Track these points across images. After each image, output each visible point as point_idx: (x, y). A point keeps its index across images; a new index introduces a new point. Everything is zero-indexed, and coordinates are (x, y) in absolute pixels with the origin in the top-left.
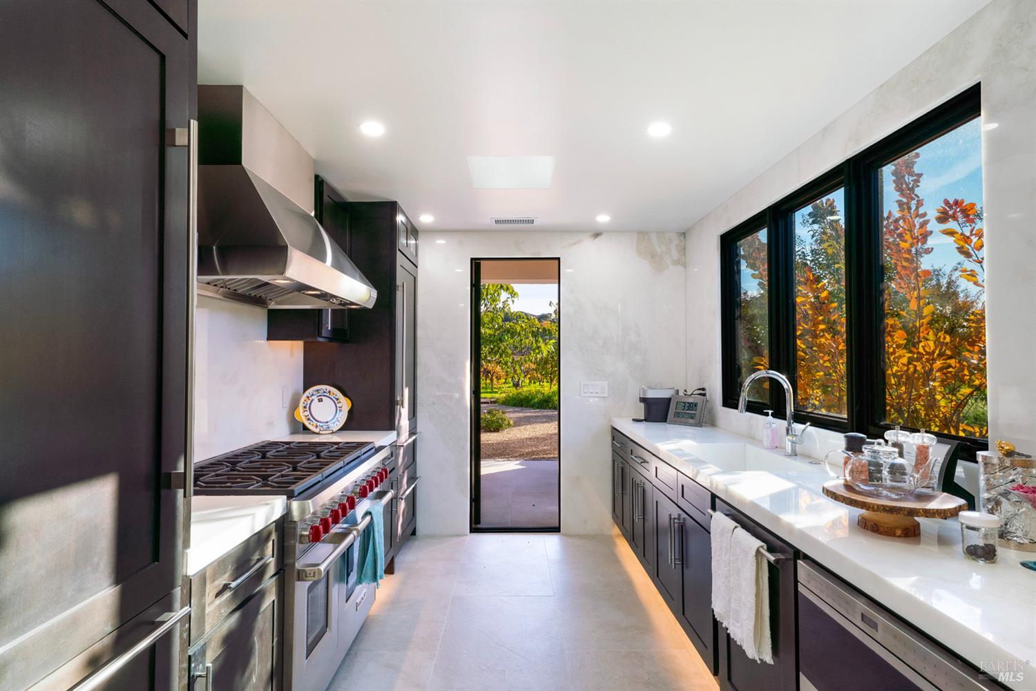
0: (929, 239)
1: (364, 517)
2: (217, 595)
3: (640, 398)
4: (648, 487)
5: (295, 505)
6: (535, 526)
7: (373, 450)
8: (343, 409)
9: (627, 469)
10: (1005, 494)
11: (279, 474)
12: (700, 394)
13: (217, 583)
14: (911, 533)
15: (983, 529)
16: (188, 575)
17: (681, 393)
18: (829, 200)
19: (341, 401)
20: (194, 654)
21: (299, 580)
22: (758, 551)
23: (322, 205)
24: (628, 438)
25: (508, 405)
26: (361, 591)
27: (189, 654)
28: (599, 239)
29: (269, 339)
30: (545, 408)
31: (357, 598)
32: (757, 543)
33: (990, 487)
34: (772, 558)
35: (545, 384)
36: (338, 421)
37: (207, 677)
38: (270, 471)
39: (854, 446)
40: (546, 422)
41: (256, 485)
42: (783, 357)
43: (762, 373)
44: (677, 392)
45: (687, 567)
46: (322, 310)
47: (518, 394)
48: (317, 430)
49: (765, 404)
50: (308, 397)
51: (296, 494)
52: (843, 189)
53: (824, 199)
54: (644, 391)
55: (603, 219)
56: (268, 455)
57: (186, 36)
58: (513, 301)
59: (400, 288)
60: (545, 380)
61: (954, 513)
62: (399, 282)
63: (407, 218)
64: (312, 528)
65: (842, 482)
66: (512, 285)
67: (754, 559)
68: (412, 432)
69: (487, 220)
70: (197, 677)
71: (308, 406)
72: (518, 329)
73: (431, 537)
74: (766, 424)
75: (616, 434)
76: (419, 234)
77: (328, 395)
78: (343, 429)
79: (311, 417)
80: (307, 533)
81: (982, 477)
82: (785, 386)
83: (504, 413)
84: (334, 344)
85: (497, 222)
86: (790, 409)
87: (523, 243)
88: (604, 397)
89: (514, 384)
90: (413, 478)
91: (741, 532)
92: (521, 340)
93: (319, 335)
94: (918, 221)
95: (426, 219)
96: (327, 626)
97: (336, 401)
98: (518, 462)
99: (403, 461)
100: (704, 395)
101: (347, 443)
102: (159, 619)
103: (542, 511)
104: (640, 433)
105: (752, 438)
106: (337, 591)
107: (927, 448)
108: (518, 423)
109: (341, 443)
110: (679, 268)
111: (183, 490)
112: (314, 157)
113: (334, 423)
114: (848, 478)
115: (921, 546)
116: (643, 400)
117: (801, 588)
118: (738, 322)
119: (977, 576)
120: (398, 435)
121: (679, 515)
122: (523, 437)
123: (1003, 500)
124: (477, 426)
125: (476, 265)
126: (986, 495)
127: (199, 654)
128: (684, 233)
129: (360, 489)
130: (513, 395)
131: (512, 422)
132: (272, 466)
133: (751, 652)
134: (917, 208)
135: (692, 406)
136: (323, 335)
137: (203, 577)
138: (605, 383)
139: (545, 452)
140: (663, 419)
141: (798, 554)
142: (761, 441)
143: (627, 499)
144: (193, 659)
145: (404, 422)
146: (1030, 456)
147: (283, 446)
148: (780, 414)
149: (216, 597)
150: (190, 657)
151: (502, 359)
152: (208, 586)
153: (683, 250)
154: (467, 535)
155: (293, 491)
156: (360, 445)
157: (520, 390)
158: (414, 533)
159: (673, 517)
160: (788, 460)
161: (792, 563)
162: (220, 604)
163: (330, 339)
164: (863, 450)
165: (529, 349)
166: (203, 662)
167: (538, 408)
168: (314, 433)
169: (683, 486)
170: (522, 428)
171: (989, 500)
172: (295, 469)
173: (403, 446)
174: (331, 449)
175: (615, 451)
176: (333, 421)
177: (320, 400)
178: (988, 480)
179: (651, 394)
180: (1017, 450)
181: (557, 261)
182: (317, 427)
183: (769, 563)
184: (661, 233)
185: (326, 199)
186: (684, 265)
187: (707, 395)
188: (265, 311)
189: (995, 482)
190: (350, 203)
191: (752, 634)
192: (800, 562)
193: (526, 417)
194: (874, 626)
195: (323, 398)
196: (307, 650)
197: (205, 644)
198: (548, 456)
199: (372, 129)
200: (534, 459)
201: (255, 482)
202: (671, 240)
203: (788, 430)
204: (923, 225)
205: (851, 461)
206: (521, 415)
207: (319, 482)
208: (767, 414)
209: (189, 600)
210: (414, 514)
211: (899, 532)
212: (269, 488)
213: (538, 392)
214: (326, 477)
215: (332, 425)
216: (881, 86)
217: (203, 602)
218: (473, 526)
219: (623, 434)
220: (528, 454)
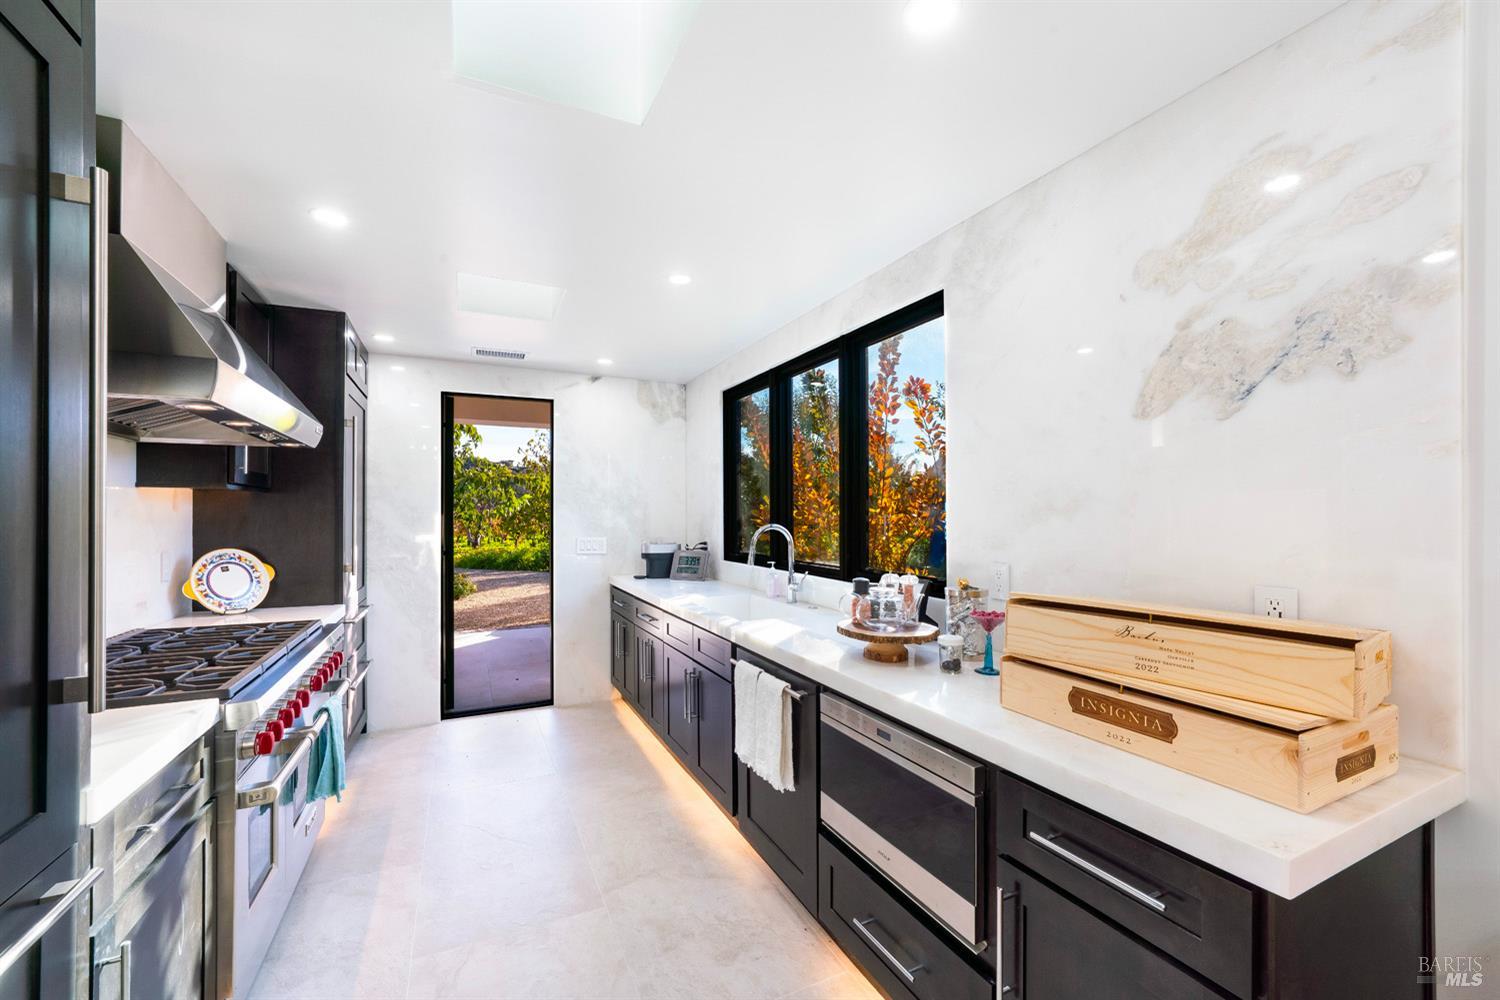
0: (898, 410)
1: (316, 717)
2: (129, 845)
3: (643, 554)
4: (658, 645)
5: (230, 709)
6: (521, 702)
7: (320, 631)
8: (262, 579)
9: (630, 627)
10: (963, 619)
11: (189, 672)
12: (702, 548)
13: (128, 828)
14: (902, 658)
15: (950, 648)
16: (88, 823)
17: (683, 548)
18: (819, 370)
19: (259, 569)
20: (99, 933)
21: (239, 808)
22: (784, 691)
23: (235, 305)
24: (632, 596)
25: (465, 568)
26: (309, 809)
27: (91, 935)
28: (597, 382)
29: (138, 485)
30: (512, 569)
31: (305, 820)
32: (783, 684)
33: (954, 615)
34: (797, 695)
35: (508, 542)
36: (254, 595)
37: (122, 961)
38: (175, 669)
39: (862, 590)
40: (517, 585)
41: (156, 690)
42: (782, 511)
43: (767, 527)
44: (679, 547)
45: (703, 718)
46: (234, 447)
47: (477, 554)
48: (222, 610)
49: (766, 556)
50: (204, 566)
51: (232, 694)
52: (837, 361)
53: (816, 369)
54: (647, 548)
55: (605, 362)
56: (152, 647)
57: (78, 40)
58: (476, 446)
59: (349, 424)
60: (508, 537)
61: (934, 638)
62: (347, 416)
63: (357, 335)
64: (258, 736)
65: (851, 621)
66: (474, 426)
67: (780, 699)
68: (362, 606)
69: (467, 350)
70: (103, 965)
71: (204, 578)
72: (484, 478)
73: (388, 732)
74: (771, 575)
75: (615, 591)
76: (370, 356)
77: (237, 561)
78: (263, 605)
79: (211, 592)
80: (252, 744)
81: (948, 608)
82: (788, 539)
83: (464, 576)
84: (247, 493)
85: (478, 352)
86: (791, 560)
87: (508, 379)
88: (603, 555)
89: (469, 542)
90: (363, 662)
91: (766, 676)
92: (488, 491)
93: (230, 480)
94: (891, 394)
95: (382, 338)
96: (272, 861)
97: (250, 570)
98: (490, 632)
99: (352, 639)
100: (706, 549)
101: (278, 624)
102: (48, 894)
103: (531, 682)
104: (644, 589)
105: (754, 589)
106: (284, 813)
107: (912, 587)
108: (483, 586)
109: (269, 624)
110: (681, 421)
111: (86, 703)
112: (226, 238)
113: (248, 599)
114: (858, 616)
115: (908, 669)
116: (645, 556)
117: (823, 718)
118: (739, 477)
119: (946, 683)
120: (347, 609)
121: (694, 669)
122: (490, 604)
123: (961, 624)
124: (449, 593)
125: (448, 400)
126: (950, 621)
127: (106, 932)
128: (685, 386)
129: (311, 681)
130: (471, 555)
131: (475, 587)
132: (168, 662)
133: (778, 785)
134: (893, 383)
135: (696, 560)
136: (236, 481)
137: (109, 824)
138: (604, 539)
139: (521, 619)
140: (666, 574)
141: (820, 688)
142: (765, 592)
143: (631, 660)
144: (96, 942)
145: (352, 592)
146: (977, 589)
147: (172, 635)
148: (782, 565)
149: (127, 848)
150: (92, 940)
151: (462, 514)
152: (117, 834)
153: (684, 403)
154: (437, 723)
155: (226, 692)
156: (300, 626)
157: (479, 550)
158: (364, 731)
159: (688, 672)
160: (791, 607)
161: (814, 698)
162: (133, 858)
163: (245, 487)
164: (870, 592)
165: (496, 502)
166: (111, 943)
167: (504, 569)
168: (215, 614)
169: (699, 640)
170: (488, 593)
171: (952, 625)
172: (212, 663)
173: (353, 623)
174: (258, 633)
175: (614, 611)
176: (247, 596)
177: (225, 569)
178: (952, 609)
179: (654, 550)
180: (970, 585)
181: (549, 404)
182: (220, 605)
183: (793, 699)
184: (662, 383)
185: (239, 297)
186: (685, 418)
187: (709, 549)
188: (133, 446)
189: (957, 611)
190: (271, 305)
191: (778, 768)
192: (822, 696)
193: (490, 580)
194: (887, 737)
195: (229, 566)
196: (250, 897)
197: (114, 917)
198: (526, 623)
199: (330, 218)
200: (509, 628)
201: (153, 686)
202: (672, 391)
203: (790, 580)
204: (895, 398)
205: (860, 602)
206: (484, 578)
207: (259, 676)
208: (770, 566)
209: (89, 860)
210: (364, 707)
211: (895, 658)
212: (180, 692)
213: (502, 551)
214: (267, 670)
215: (246, 602)
216: (871, 277)
217: (110, 859)
218: (445, 712)
219: (625, 592)
220: (500, 622)
